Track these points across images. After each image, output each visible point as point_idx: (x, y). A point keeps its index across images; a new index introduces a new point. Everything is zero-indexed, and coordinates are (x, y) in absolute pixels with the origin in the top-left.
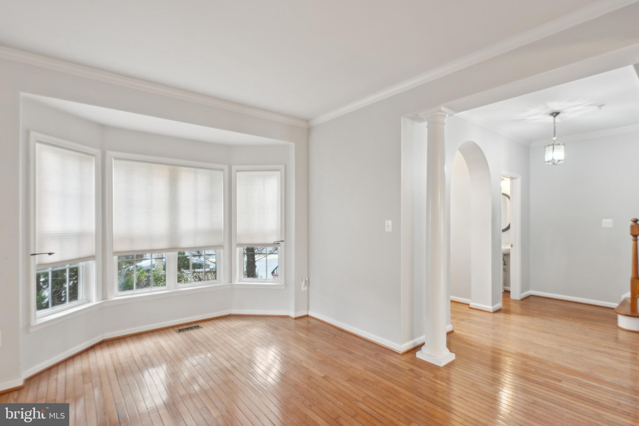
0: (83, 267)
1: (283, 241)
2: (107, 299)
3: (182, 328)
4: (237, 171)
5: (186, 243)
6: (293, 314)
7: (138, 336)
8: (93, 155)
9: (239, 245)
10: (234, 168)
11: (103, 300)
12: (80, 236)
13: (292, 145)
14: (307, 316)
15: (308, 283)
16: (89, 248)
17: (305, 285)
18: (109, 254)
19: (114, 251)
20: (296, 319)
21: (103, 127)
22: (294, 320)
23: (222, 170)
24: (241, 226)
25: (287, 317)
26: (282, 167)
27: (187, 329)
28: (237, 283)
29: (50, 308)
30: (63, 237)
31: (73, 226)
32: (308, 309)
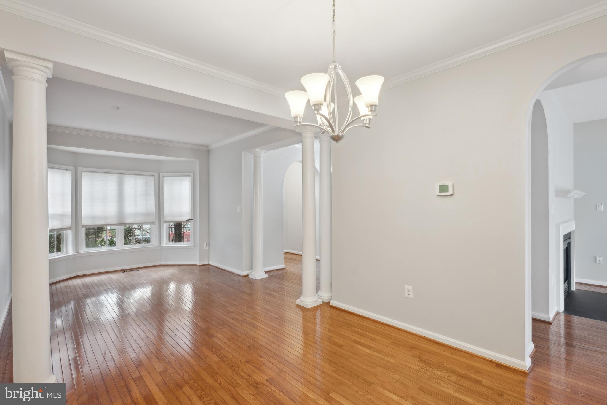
0: (64, 234)
1: (193, 219)
2: (79, 252)
4: (164, 176)
5: (129, 220)
6: (198, 263)
8: (69, 170)
10: (162, 174)
11: (76, 252)
13: (198, 160)
14: (208, 265)
15: (208, 244)
16: (68, 223)
17: (207, 245)
18: (80, 227)
19: (83, 225)
20: (200, 266)
22: (198, 267)
23: (154, 176)
24: (166, 210)
25: (195, 265)
26: (192, 174)
27: (129, 271)
28: (164, 245)
29: (55, 253)
32: (209, 261)
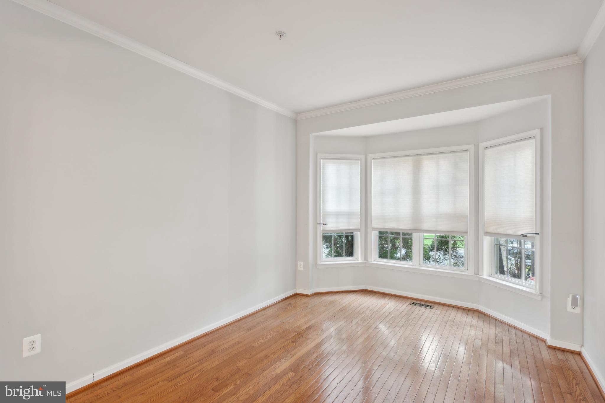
0: (356, 235)
1: (538, 234)
2: (367, 261)
3: (416, 302)
4: (485, 148)
6: (549, 338)
7: (385, 295)
8: (359, 160)
9: (488, 234)
10: (481, 145)
11: (365, 261)
12: (349, 215)
13: (549, 98)
14: (579, 355)
16: (356, 223)
17: (575, 304)
18: (369, 229)
19: (375, 227)
21: (366, 138)
25: (543, 341)
26: (537, 133)
27: (420, 305)
30: (338, 215)
31: (345, 208)
32: (582, 346)
